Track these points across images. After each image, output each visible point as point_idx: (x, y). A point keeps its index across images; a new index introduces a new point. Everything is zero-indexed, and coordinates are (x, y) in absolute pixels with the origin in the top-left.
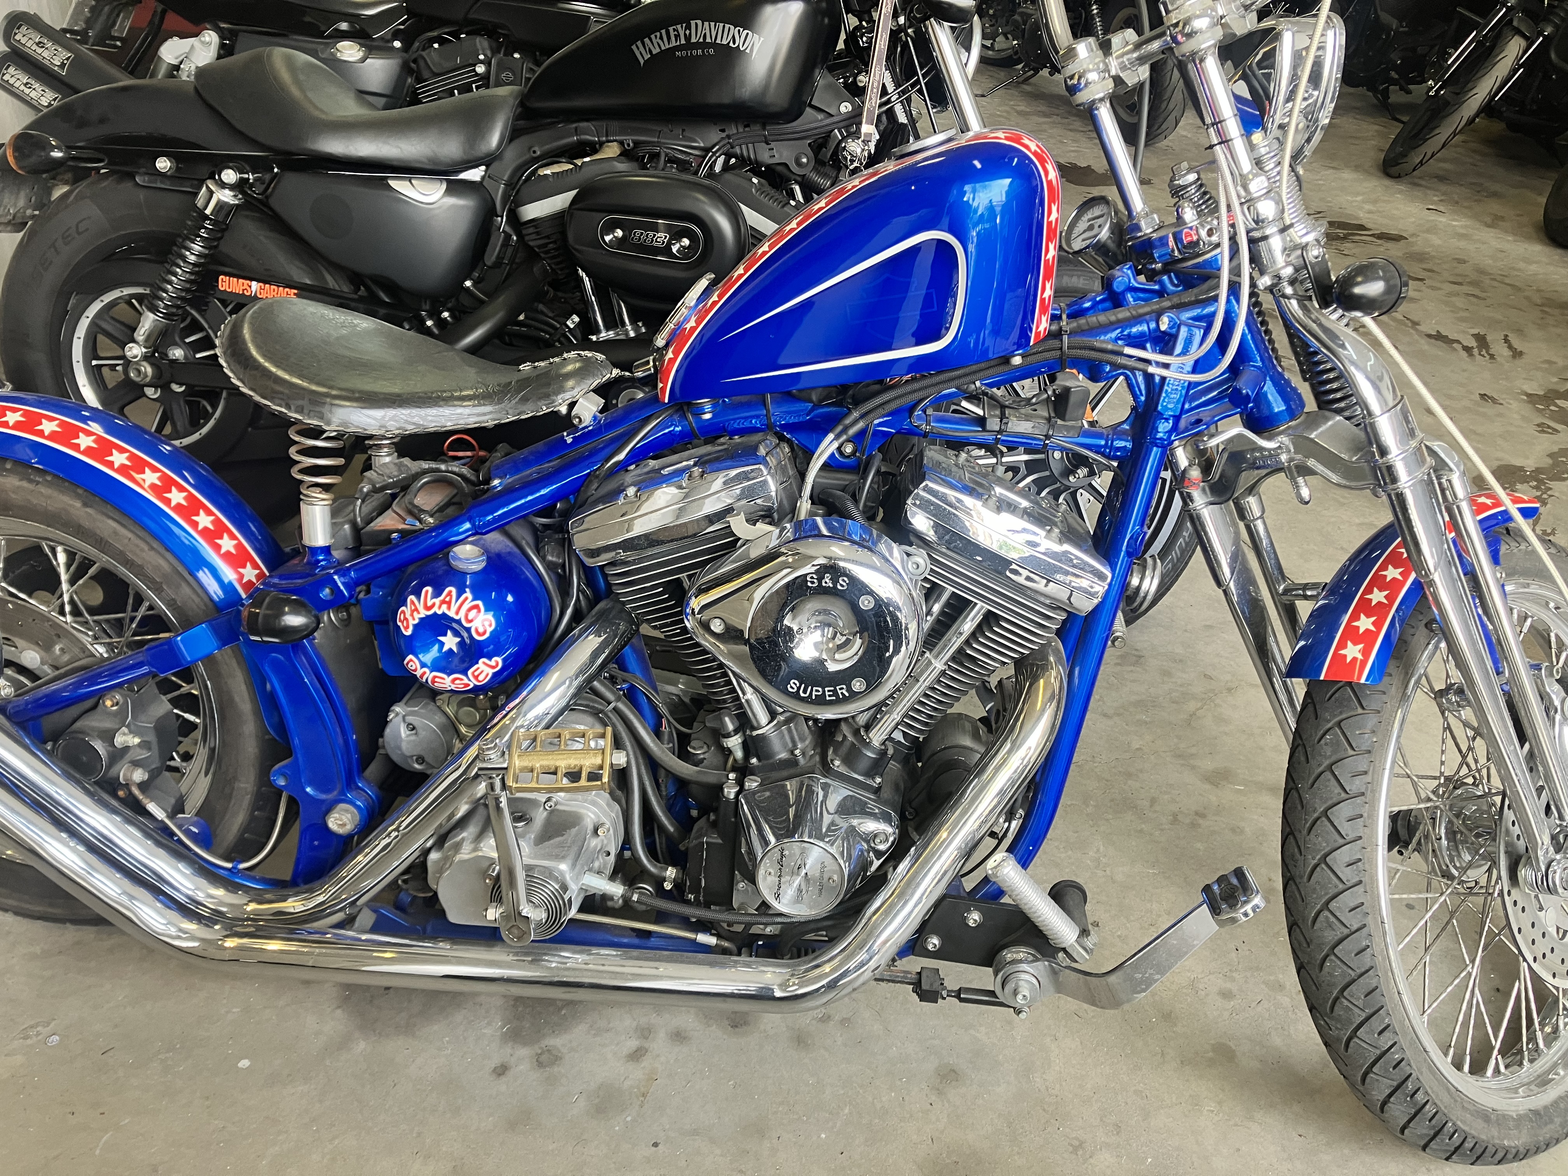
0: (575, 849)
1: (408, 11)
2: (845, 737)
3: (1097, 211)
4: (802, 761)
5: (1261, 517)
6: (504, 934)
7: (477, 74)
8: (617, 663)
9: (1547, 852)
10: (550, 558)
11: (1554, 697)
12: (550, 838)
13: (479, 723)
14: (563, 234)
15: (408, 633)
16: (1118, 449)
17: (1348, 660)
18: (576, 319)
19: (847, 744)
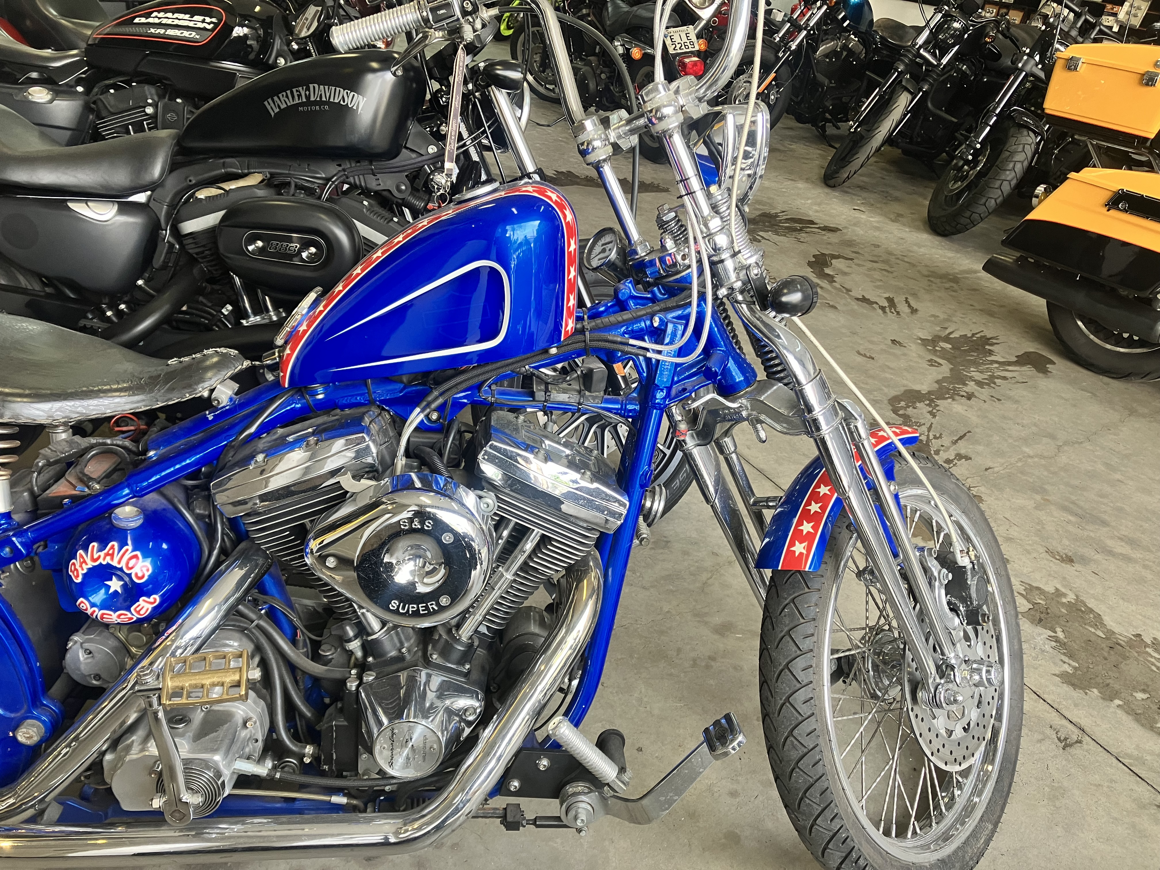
0: (227, 741)
1: (87, 63)
2: (440, 636)
3: (608, 238)
4: (408, 657)
5: (735, 452)
6: (167, 817)
7: (147, 114)
8: (258, 588)
9: (934, 680)
10: (198, 511)
11: (933, 569)
12: (206, 735)
13: (146, 644)
14: (215, 243)
15: (79, 580)
16: (630, 411)
17: (797, 554)
18: (229, 307)
19: (442, 641)
